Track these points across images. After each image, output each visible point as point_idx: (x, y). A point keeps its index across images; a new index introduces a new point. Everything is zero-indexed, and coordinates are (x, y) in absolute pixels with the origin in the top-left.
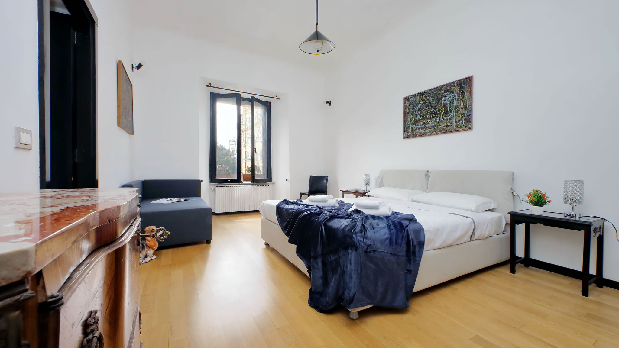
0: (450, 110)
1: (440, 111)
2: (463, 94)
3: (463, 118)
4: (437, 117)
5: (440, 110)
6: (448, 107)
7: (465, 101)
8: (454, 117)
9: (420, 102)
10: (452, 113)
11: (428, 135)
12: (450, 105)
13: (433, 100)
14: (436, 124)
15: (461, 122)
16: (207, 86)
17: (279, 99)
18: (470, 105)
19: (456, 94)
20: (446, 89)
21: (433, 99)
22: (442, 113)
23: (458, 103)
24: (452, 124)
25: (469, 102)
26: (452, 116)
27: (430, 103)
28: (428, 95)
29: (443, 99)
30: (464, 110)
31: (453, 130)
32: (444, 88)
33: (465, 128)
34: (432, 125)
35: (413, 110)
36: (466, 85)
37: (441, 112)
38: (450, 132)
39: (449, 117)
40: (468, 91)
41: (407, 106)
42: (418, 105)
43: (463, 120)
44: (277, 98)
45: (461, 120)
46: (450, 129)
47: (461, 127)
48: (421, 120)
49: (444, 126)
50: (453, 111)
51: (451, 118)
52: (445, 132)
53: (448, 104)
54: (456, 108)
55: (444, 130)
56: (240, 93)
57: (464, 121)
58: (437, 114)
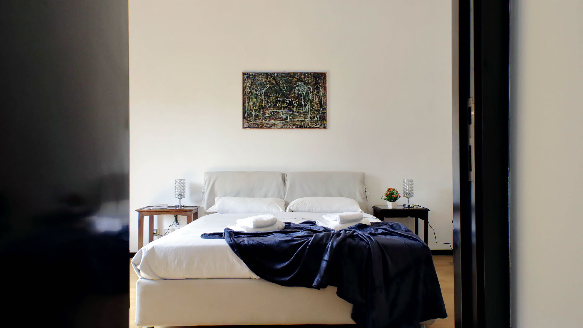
0: (304, 102)
1: (294, 102)
2: (318, 88)
3: (318, 115)
4: (290, 108)
5: (293, 100)
6: (303, 100)
7: (320, 97)
8: (309, 111)
9: (267, 84)
10: (307, 107)
11: (277, 128)
12: (304, 98)
13: (285, 87)
14: (288, 116)
15: (316, 119)
18: (325, 103)
19: (311, 87)
20: (300, 77)
21: (285, 85)
22: (296, 105)
23: (313, 97)
24: (306, 120)
25: (323, 99)
26: (307, 110)
27: (281, 89)
28: (277, 78)
29: (297, 88)
30: (319, 106)
31: (308, 126)
32: (297, 77)
33: (321, 126)
34: (283, 116)
35: (257, 92)
36: (321, 81)
37: (294, 103)
38: (304, 128)
39: (303, 111)
40: (323, 88)
41: (248, 85)
42: (264, 88)
43: (318, 116)
45: (316, 117)
46: (304, 124)
47: (316, 124)
48: (268, 107)
49: (298, 121)
50: (307, 105)
51: (306, 112)
52: (299, 127)
53: (302, 96)
54: (311, 102)
55: (298, 125)
57: (319, 118)
58: (289, 104)
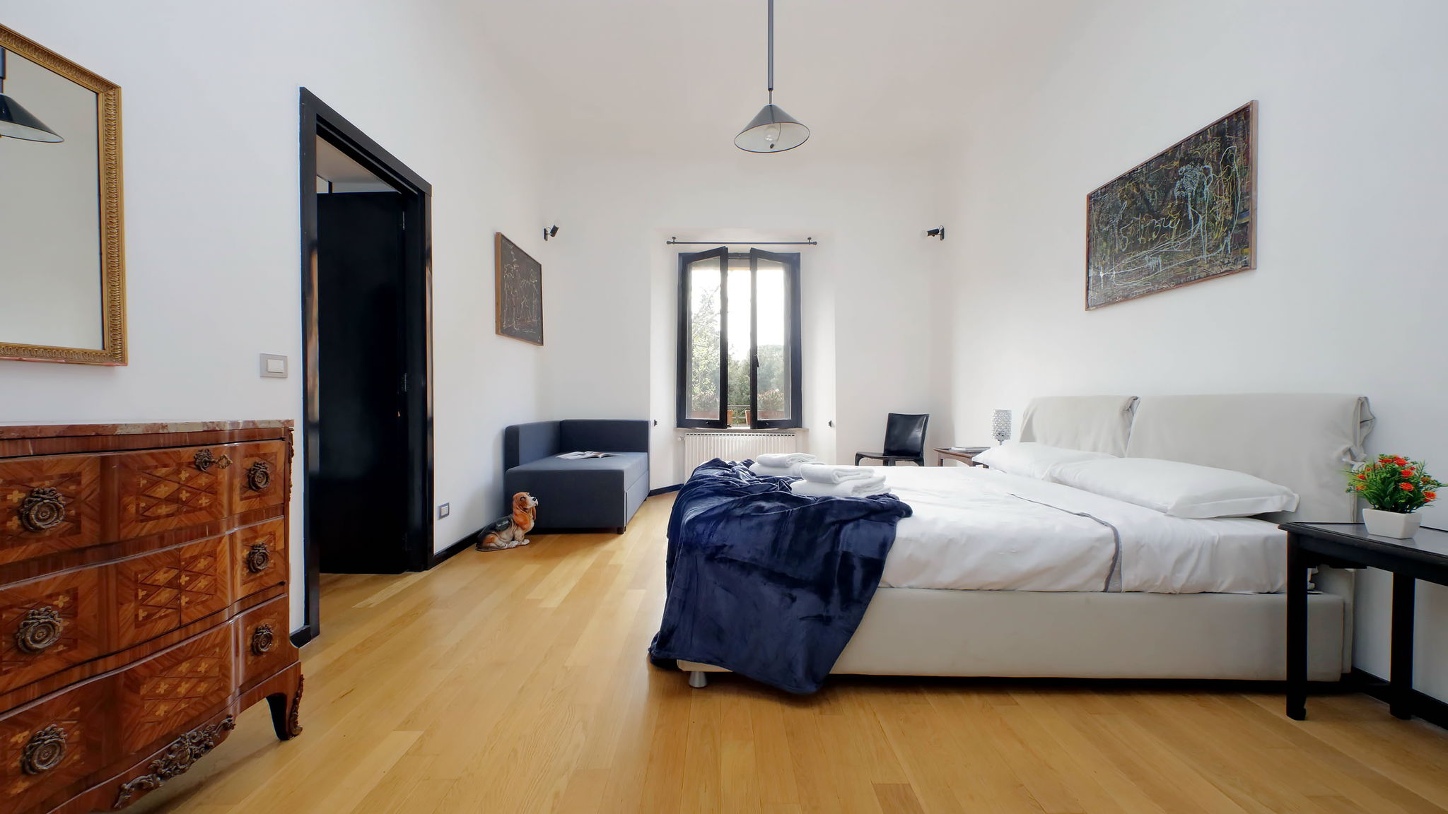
0: (1194, 214)
1: (1171, 222)
2: (1228, 161)
3: (1227, 236)
4: (1164, 239)
5: (1171, 218)
6: (1190, 208)
7: (1234, 183)
8: (1204, 234)
9: (1123, 201)
10: (1201, 222)
11: (1142, 296)
12: (1194, 201)
13: (1154, 191)
14: (1160, 261)
15: (1222, 248)
16: (668, 243)
17: (815, 243)
18: (1247, 194)
19: (1209, 166)
20: (1186, 153)
21: (1154, 188)
22: (1175, 227)
23: (1215, 190)
24: (1199, 258)
25: (1242, 184)
26: (1199, 231)
27: (1146, 201)
28: (1141, 178)
29: (1178, 184)
30: (1229, 210)
31: (1203, 274)
32: (1180, 153)
33: (1234, 264)
34: (1150, 264)
35: (1108, 227)
36: (1236, 135)
37: (1172, 225)
38: (1195, 279)
39: (1191, 238)
40: (1242, 151)
41: (1095, 217)
42: (1118, 213)
43: (1228, 240)
44: (810, 243)
45: (1223, 242)
46: (1194, 273)
47: (1223, 262)
48: (1125, 253)
49: (1180, 266)
50: (1201, 217)
51: (1198, 237)
52: (1182, 281)
53: (1190, 199)
54: (1210, 207)
55: (1179, 277)
56: (727, 246)
57: (1229, 244)
58: (1164, 230)
